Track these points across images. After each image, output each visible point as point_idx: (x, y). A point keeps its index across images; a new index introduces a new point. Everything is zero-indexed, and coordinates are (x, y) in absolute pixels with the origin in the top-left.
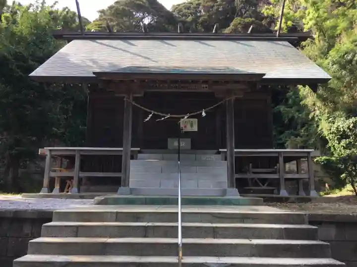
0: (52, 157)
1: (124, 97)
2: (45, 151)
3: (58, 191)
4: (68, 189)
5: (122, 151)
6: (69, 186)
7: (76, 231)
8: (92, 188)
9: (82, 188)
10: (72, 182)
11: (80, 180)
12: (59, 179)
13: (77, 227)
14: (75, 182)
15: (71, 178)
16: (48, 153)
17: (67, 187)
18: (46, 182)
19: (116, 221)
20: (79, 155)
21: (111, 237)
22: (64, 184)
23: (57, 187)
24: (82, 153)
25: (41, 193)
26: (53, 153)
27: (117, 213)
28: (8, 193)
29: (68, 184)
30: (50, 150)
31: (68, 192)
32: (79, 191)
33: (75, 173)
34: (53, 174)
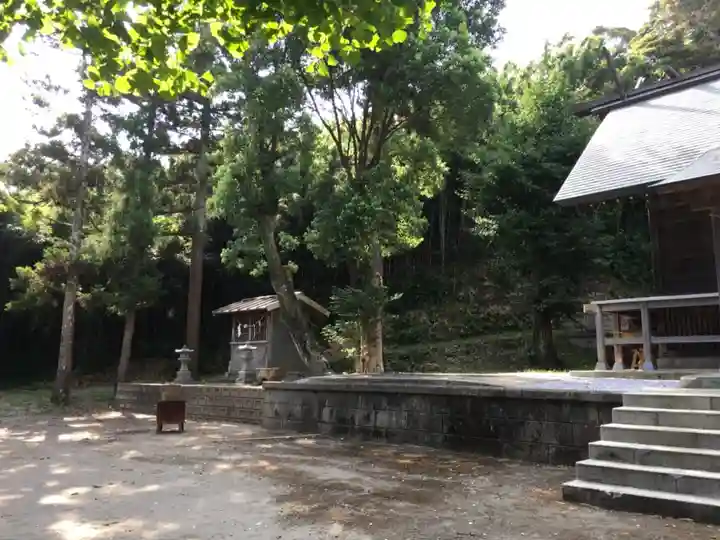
0: (603, 314)
1: (709, 211)
2: (592, 306)
3: (621, 367)
4: (637, 363)
5: (717, 298)
6: (638, 360)
7: (656, 419)
8: (678, 361)
9: (659, 361)
10: (641, 352)
11: (654, 349)
12: (620, 348)
13: (657, 413)
14: (646, 350)
15: (639, 347)
16: (597, 310)
17: (634, 361)
18: (601, 354)
19: (712, 409)
20: (646, 311)
21: (704, 428)
22: (630, 357)
23: (619, 360)
24: (652, 306)
25: (596, 371)
26: (605, 309)
27: (712, 398)
28: (548, 370)
29: (635, 356)
30: (600, 306)
31: (637, 368)
32: (656, 367)
33: (644, 338)
34: (609, 342)
